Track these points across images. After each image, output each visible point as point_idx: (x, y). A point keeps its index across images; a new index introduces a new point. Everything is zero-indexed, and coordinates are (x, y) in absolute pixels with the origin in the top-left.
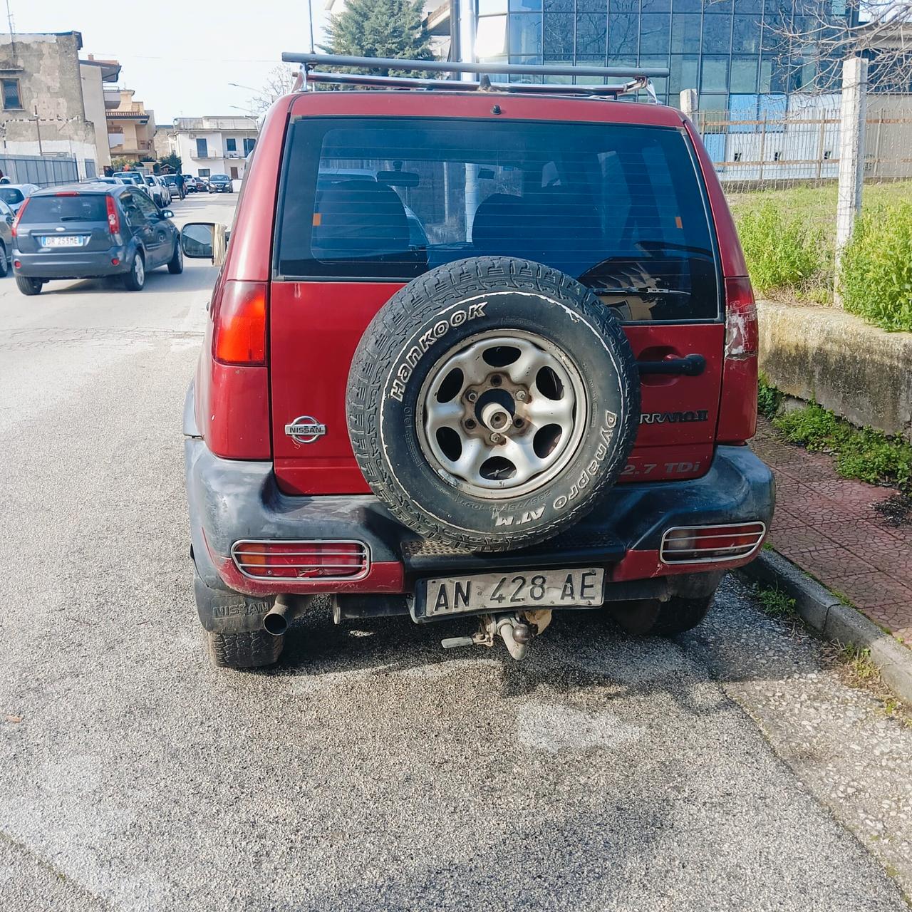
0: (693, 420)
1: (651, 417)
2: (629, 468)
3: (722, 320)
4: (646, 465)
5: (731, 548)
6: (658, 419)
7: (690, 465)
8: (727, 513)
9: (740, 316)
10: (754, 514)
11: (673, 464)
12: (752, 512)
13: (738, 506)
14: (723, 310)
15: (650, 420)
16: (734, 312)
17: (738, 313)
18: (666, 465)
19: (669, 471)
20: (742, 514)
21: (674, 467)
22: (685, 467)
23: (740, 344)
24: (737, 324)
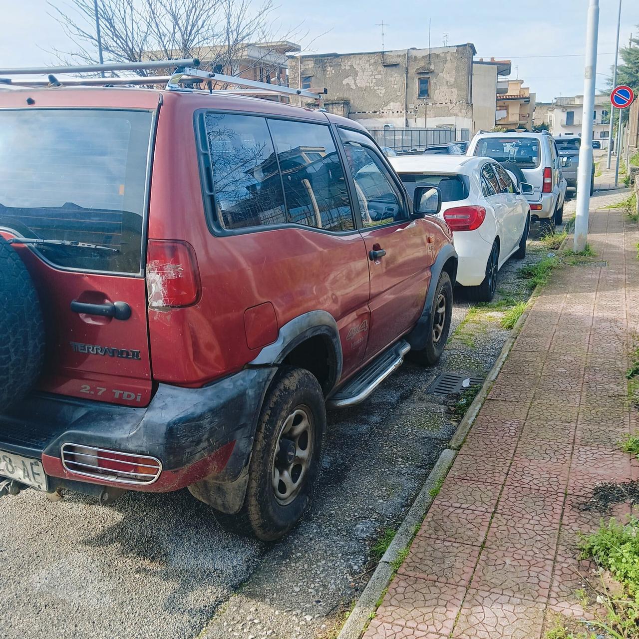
0: (126, 357)
1: (93, 348)
2: (85, 388)
3: (143, 276)
4: (98, 388)
5: (132, 473)
6: (99, 351)
7: (133, 396)
8: (116, 441)
9: (158, 273)
10: (144, 449)
11: (119, 391)
12: (142, 446)
13: (128, 439)
14: (144, 268)
15: (93, 350)
16: (153, 269)
17: (156, 271)
18: (113, 391)
19: (117, 396)
20: (131, 446)
21: (120, 394)
22: (129, 396)
23: (160, 298)
24: (155, 280)
